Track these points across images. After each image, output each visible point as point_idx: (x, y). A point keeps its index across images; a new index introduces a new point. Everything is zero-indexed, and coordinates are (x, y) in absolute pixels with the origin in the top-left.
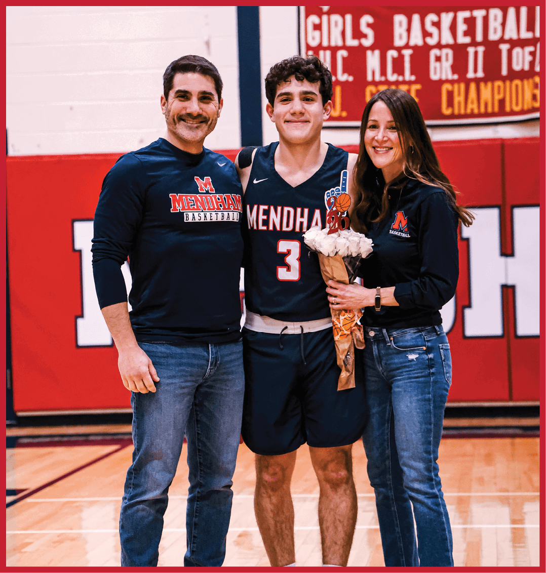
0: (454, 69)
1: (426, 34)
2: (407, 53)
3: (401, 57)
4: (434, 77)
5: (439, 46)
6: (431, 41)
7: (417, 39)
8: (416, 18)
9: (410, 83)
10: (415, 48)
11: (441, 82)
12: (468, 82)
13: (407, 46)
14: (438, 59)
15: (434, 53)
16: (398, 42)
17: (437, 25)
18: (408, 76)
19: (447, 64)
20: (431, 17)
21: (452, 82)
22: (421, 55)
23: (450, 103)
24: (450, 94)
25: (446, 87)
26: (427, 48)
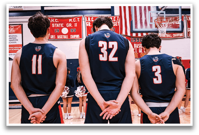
0: (142, 51)
1: (138, 46)
2: (136, 49)
3: (135, 49)
4: (140, 52)
5: (140, 48)
6: (139, 47)
7: (137, 47)
8: (137, 44)
9: (136, 53)
10: (137, 48)
11: (140, 53)
12: (144, 53)
13: (136, 48)
14: (140, 50)
15: (140, 49)
16: (135, 47)
17: (140, 45)
18: (136, 52)
19: (141, 51)
20: (139, 44)
21: (142, 53)
22: (138, 49)
23: (142, 56)
24: (142, 55)
25: (141, 54)
26: (139, 48)
